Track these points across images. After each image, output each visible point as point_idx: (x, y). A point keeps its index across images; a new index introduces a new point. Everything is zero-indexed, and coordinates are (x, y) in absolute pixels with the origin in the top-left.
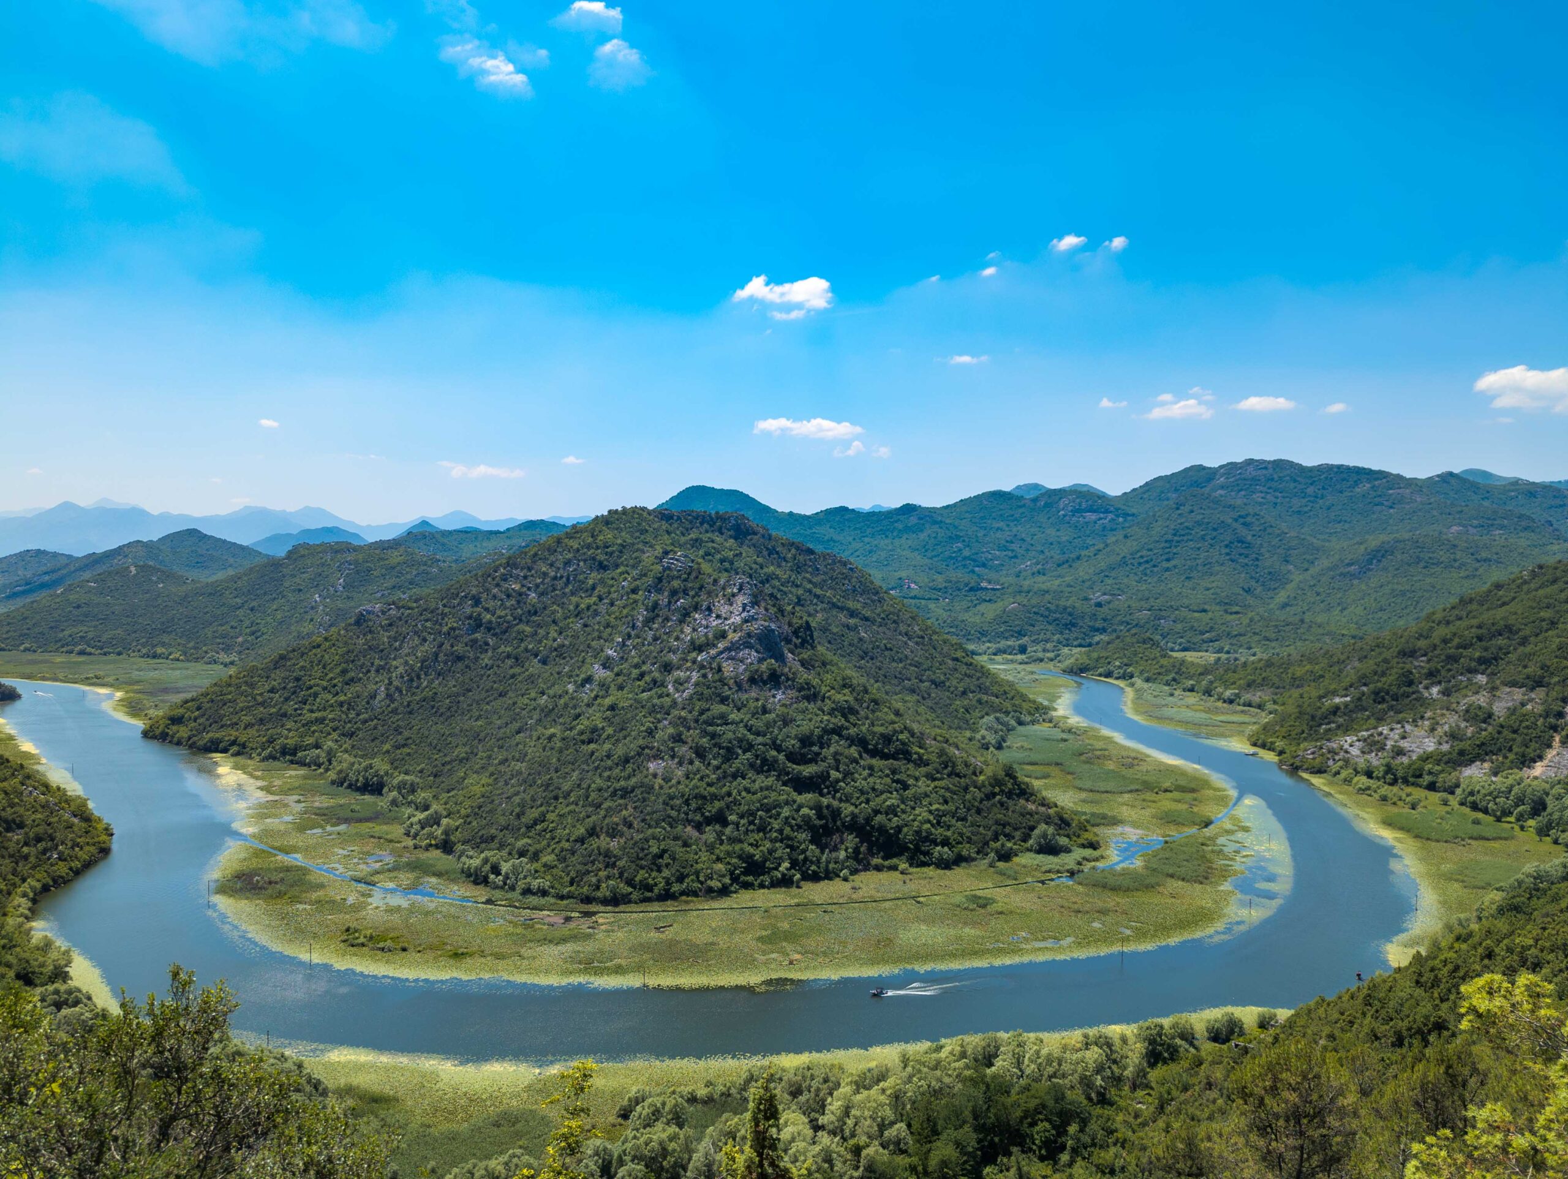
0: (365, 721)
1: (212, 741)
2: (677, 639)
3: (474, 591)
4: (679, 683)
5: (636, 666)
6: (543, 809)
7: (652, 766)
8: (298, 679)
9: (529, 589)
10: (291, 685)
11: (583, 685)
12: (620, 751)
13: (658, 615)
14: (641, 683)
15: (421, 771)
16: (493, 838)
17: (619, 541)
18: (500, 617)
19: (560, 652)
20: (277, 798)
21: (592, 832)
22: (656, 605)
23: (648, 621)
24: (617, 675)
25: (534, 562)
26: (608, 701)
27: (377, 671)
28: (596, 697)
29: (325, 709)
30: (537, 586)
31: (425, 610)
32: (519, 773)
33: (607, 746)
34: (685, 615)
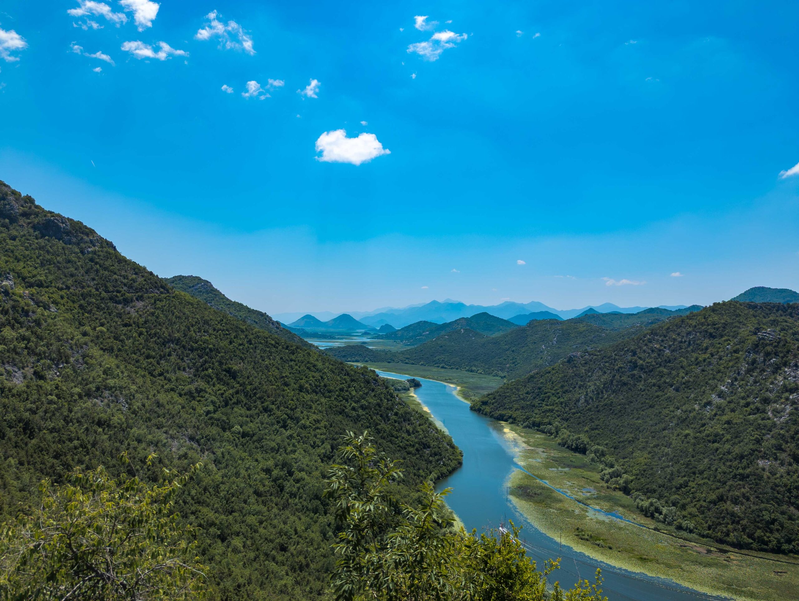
0: (574, 414)
1: (500, 415)
2: (772, 383)
3: (633, 348)
4: (776, 412)
5: (743, 398)
6: (685, 478)
7: (761, 463)
8: (540, 388)
9: (665, 347)
10: (536, 391)
11: (705, 406)
12: (737, 450)
13: (756, 368)
14: (748, 409)
15: (607, 444)
16: (655, 491)
17: (723, 321)
18: (648, 363)
19: (687, 385)
20: (533, 448)
21: (721, 499)
22: (754, 362)
23: (748, 371)
24: (729, 402)
25: (668, 332)
26: (725, 418)
27: (580, 387)
28: (715, 415)
29: (553, 405)
30: (670, 346)
31: (605, 357)
32: (667, 454)
33: (727, 446)
34: (777, 369)
